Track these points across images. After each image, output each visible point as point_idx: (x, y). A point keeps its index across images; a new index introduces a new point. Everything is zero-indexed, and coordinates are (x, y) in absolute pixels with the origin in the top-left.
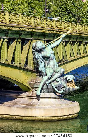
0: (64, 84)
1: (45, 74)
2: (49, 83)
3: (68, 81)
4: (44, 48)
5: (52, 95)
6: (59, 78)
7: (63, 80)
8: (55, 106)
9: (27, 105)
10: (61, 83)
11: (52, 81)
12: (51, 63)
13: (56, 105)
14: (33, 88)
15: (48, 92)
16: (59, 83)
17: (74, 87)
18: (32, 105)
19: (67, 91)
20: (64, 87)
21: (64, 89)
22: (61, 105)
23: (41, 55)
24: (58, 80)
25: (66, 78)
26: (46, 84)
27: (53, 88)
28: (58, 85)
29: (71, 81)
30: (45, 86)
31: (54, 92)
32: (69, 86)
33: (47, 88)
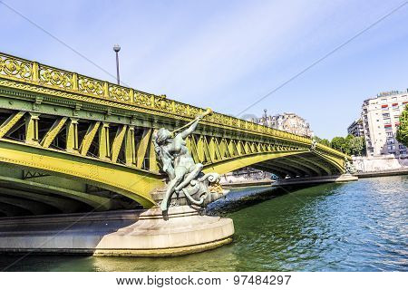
0: (204, 188)
1: (173, 176)
2: (180, 190)
3: (210, 184)
4: (170, 138)
5: (187, 209)
6: (196, 179)
7: (202, 182)
8: (190, 227)
9: (148, 229)
10: (198, 188)
11: (186, 186)
12: (183, 159)
13: (193, 225)
14: (157, 201)
15: (180, 205)
16: (195, 187)
17: (220, 192)
18: (154, 229)
19: (210, 200)
20: (204, 194)
21: (205, 196)
22: (202, 224)
23: (167, 149)
24: (193, 182)
25: (207, 179)
26: (175, 191)
27: (186, 197)
28: (194, 190)
29: (215, 182)
30: (174, 196)
31: (190, 203)
32: (213, 191)
33: (178, 198)
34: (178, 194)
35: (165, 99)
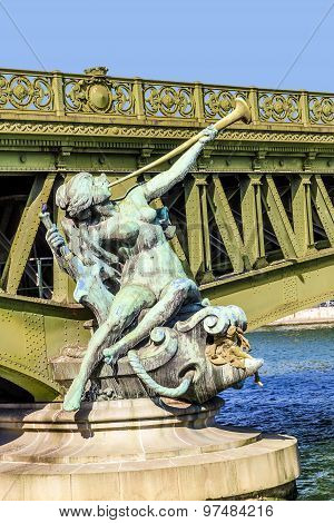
0: (191, 351)
3: (211, 339)
5: (145, 407)
7: (188, 332)
10: (173, 350)
15: (126, 396)
16: (162, 348)
17: (237, 363)
19: (211, 384)
20: (192, 367)
21: (197, 375)
24: (159, 334)
25: (200, 323)
28: (160, 357)
29: (222, 335)
30: (106, 370)
32: (219, 360)
33: (117, 377)
34: (115, 367)
35: (103, 80)
